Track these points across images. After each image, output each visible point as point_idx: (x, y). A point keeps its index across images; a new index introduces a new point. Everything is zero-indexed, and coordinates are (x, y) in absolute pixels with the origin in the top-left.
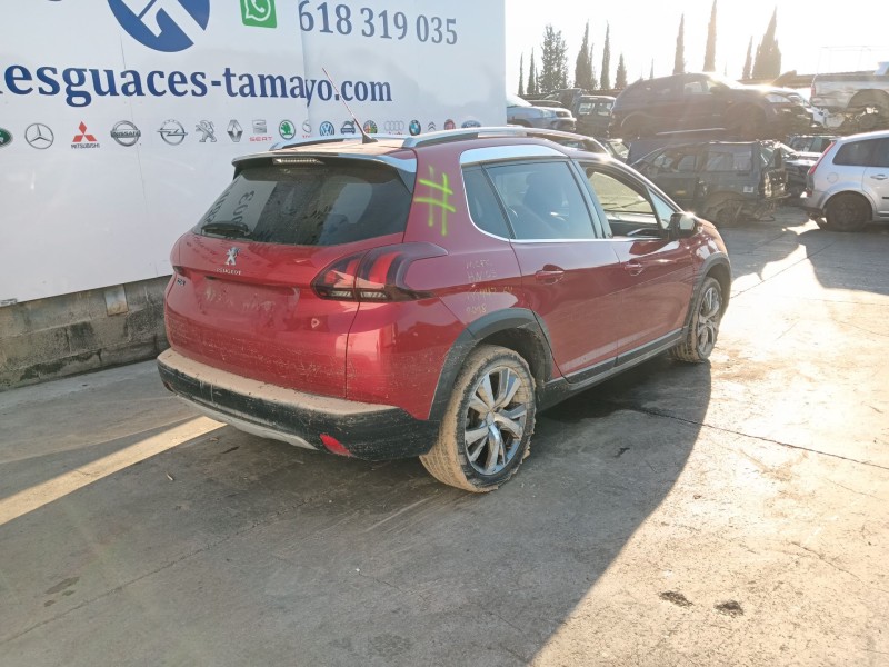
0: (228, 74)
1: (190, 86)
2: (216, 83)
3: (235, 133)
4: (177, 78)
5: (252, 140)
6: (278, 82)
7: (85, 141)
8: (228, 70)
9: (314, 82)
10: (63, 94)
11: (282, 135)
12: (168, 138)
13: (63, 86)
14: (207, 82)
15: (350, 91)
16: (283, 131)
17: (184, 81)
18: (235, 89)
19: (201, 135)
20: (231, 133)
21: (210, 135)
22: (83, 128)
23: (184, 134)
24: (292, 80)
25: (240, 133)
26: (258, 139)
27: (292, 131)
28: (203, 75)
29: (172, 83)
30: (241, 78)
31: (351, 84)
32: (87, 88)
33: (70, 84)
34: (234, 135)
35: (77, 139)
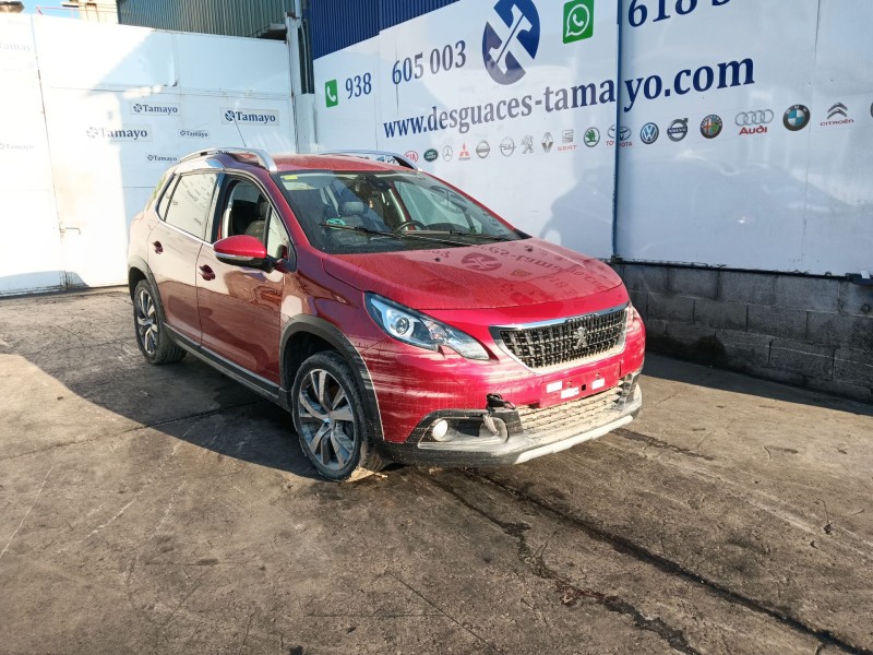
0: (548, 93)
1: (522, 108)
2: (538, 103)
3: (547, 144)
4: (513, 104)
5: (560, 149)
6: (589, 91)
7: (464, 156)
8: (548, 89)
9: (640, 81)
10: (458, 126)
11: (586, 143)
12: (504, 152)
13: (459, 120)
14: (531, 103)
15: (687, 82)
16: (587, 139)
17: (517, 105)
18: (552, 105)
19: (524, 147)
20: (544, 145)
21: (530, 147)
22: (464, 147)
23: (514, 148)
24: (602, 86)
25: (551, 144)
26: (565, 148)
27: (596, 138)
28: (530, 97)
29: (510, 108)
30: (557, 94)
31: (688, 72)
32: (469, 120)
33: (462, 119)
34: (547, 146)
35: (461, 154)
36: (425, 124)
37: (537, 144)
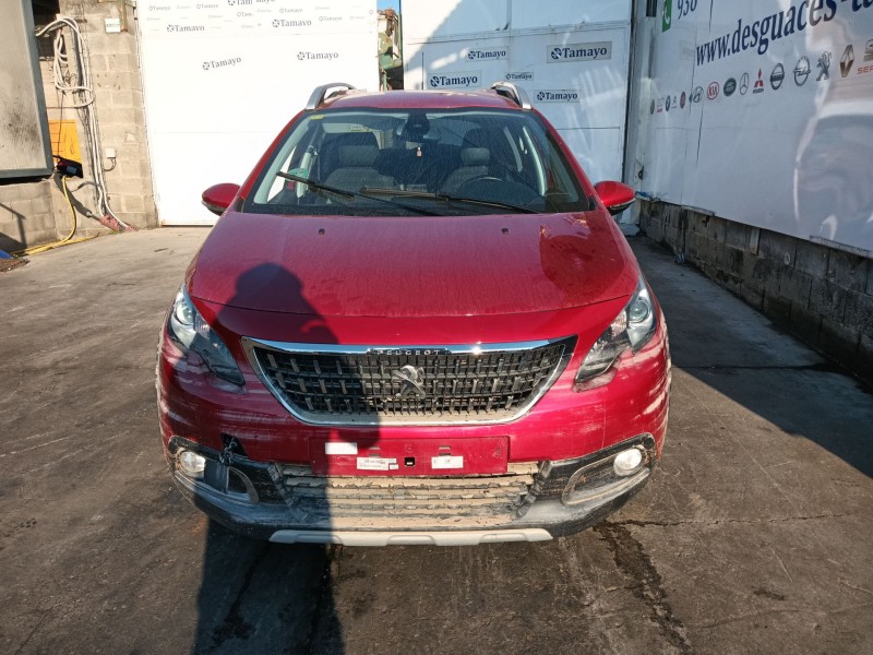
3: (847, 64)
5: (860, 72)
7: (758, 87)
10: (758, 44)
12: (798, 79)
13: (759, 36)
19: (819, 71)
20: (843, 64)
21: (825, 71)
22: (760, 74)
23: (809, 72)
25: (851, 63)
26: (866, 68)
29: (812, 11)
32: (768, 36)
33: (763, 34)
34: (845, 68)
35: (757, 83)
36: (729, 46)
37: (834, 65)
